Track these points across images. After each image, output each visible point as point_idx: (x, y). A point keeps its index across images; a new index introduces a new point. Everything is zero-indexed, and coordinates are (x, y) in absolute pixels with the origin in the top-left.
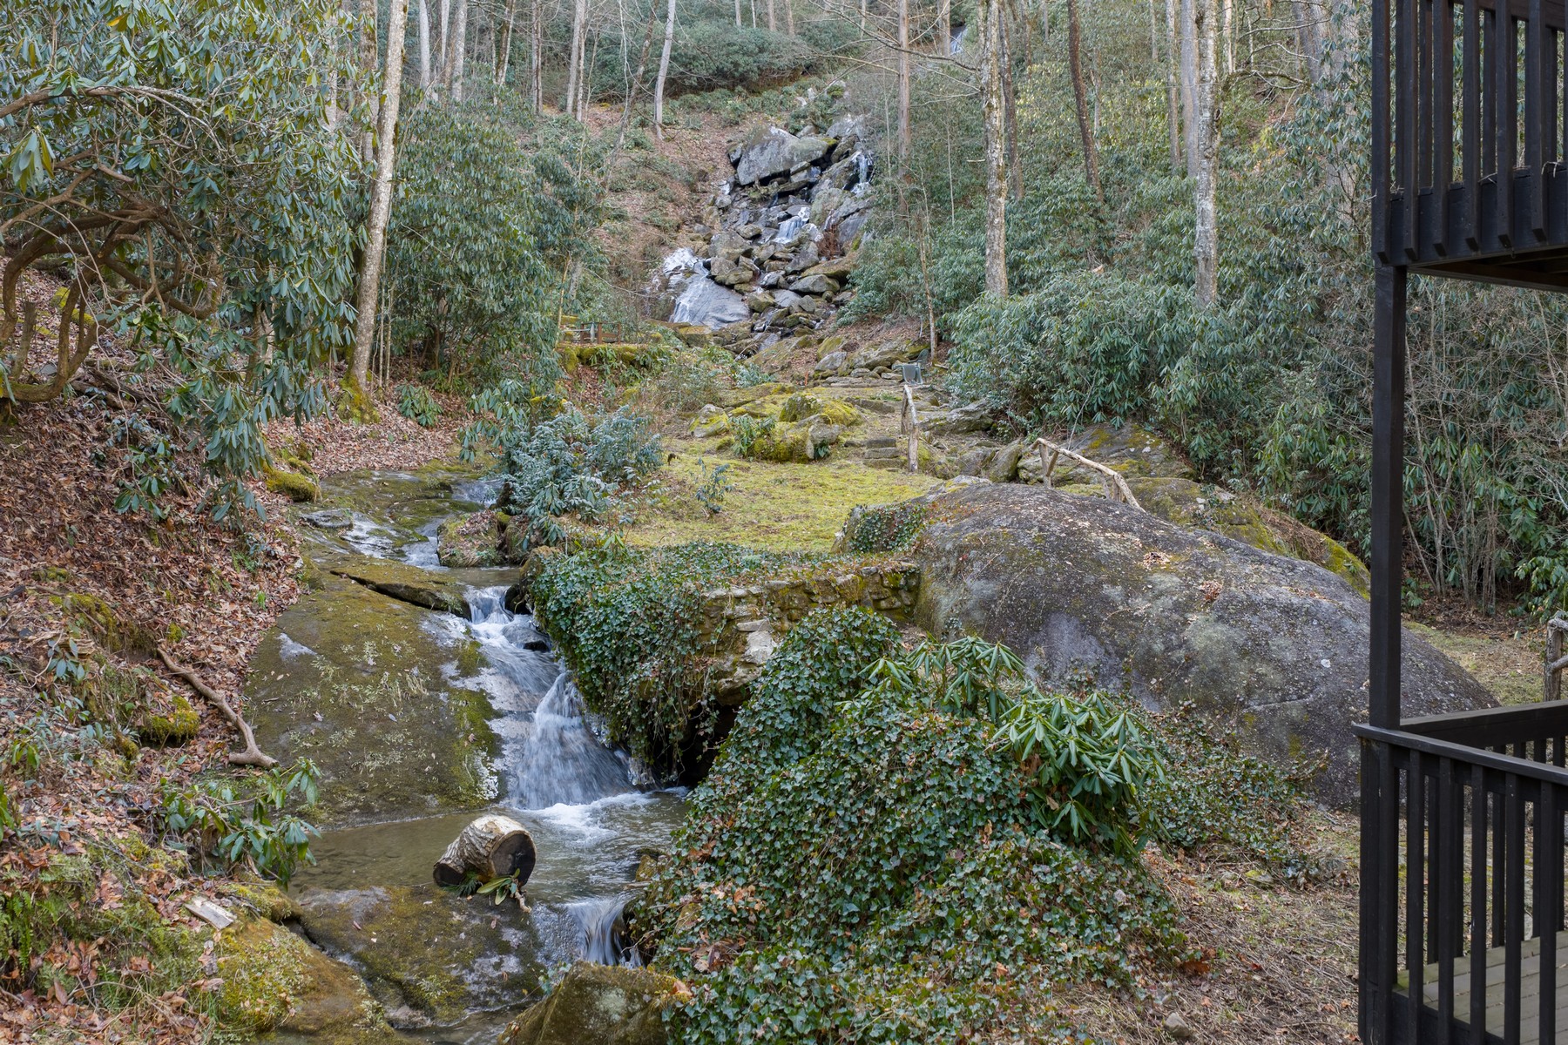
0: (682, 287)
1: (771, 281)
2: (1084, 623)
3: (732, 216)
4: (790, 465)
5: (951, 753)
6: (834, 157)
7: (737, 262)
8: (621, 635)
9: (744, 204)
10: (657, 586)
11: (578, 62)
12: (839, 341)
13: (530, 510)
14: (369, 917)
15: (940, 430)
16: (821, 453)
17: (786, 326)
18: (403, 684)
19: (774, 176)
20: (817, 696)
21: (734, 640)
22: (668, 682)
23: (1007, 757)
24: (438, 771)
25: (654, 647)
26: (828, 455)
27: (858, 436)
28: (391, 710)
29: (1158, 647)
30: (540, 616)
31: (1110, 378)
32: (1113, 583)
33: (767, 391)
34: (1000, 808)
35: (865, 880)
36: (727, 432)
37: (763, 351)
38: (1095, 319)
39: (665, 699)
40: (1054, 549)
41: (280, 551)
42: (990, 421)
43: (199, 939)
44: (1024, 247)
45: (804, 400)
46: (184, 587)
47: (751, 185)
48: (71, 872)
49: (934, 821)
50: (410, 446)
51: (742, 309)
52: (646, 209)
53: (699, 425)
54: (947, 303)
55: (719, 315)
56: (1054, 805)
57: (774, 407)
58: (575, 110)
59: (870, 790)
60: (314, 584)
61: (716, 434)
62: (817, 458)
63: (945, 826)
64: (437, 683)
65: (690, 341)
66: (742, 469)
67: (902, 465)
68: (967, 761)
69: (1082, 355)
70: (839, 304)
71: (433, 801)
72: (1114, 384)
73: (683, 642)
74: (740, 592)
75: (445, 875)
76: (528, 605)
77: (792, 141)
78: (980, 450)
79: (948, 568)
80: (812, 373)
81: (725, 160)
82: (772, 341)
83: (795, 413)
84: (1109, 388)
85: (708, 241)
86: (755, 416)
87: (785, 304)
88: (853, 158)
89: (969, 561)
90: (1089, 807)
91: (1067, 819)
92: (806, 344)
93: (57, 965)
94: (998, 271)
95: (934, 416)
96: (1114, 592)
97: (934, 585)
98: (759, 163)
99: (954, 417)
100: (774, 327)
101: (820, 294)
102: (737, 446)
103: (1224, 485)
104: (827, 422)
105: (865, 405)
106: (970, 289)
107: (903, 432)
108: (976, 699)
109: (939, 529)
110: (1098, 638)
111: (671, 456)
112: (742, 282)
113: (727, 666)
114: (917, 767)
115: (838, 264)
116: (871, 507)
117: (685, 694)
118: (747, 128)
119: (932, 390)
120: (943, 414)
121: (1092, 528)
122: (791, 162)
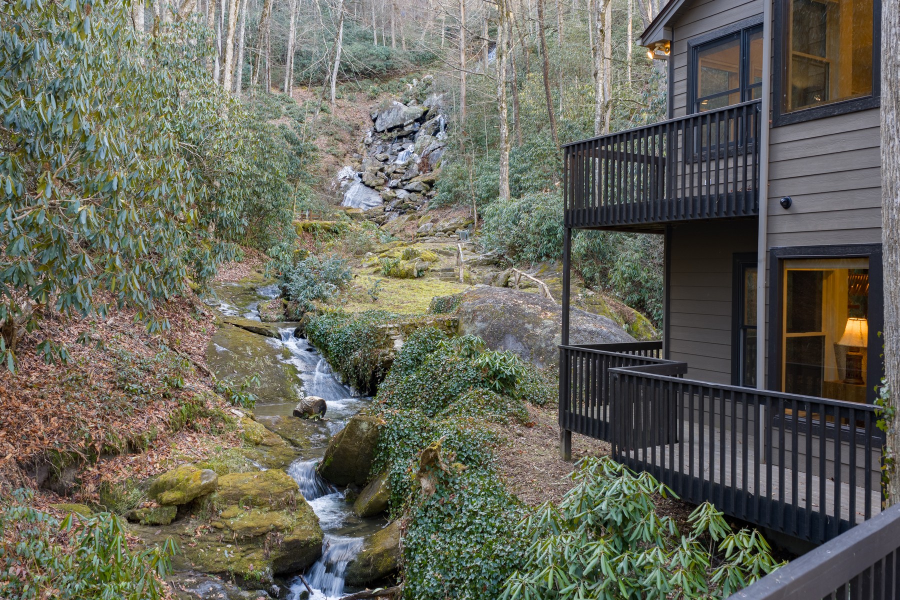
0: (347, 188)
1: (394, 184)
2: (517, 337)
3: (372, 149)
4: (407, 280)
5: (461, 367)
6: (427, 117)
7: (376, 174)
8: (346, 343)
9: (379, 142)
10: (359, 324)
11: (290, 64)
12: (429, 218)
13: (300, 298)
14: (277, 423)
15: (474, 264)
16: (421, 274)
17: (402, 209)
18: (264, 361)
19: (395, 127)
20: (420, 355)
21: (389, 342)
22: (365, 358)
23: (478, 368)
24: (282, 390)
25: (359, 347)
26: (423, 275)
27: (437, 267)
28: (261, 370)
29: (543, 345)
30: (310, 339)
31: (549, 241)
32: (529, 323)
33: (395, 245)
34: (475, 382)
35: (434, 404)
36: (378, 265)
37: (390, 222)
38: (543, 215)
39: (364, 365)
40: (508, 311)
41: (206, 313)
42: (497, 260)
43: (236, 419)
44: (521, 172)
45: (413, 250)
46: (177, 326)
47: (383, 132)
48: (200, 398)
49: (455, 385)
50: (233, 271)
51: (379, 199)
52: (328, 145)
53: (365, 262)
54: (483, 199)
55: (367, 203)
56: (492, 382)
57: (399, 253)
58: (289, 91)
59: (436, 379)
60: (221, 326)
61: (373, 266)
62: (419, 277)
63: (458, 387)
64: (276, 362)
65: (352, 216)
66: (385, 281)
67: (457, 280)
68: (466, 369)
69: (537, 231)
70: (430, 197)
71: (282, 399)
72: (550, 244)
73: (370, 344)
74: (391, 326)
75: (296, 413)
76: (305, 335)
77: (405, 108)
78: (491, 273)
79: (469, 319)
80: (416, 234)
81: (369, 118)
82: (394, 217)
83: (409, 256)
84: (549, 246)
85: (360, 162)
86: (391, 257)
87: (402, 197)
88: (437, 118)
89: (477, 316)
90: (503, 382)
91: (495, 386)
92: (412, 219)
93: (199, 423)
94: (505, 187)
95: (472, 257)
96: (529, 326)
97: (464, 325)
98: (387, 120)
99: (481, 258)
100: (395, 209)
101: (419, 192)
102: (383, 271)
103: (591, 289)
104: (423, 260)
105: (440, 252)
106: (493, 193)
107: (457, 265)
108: (471, 354)
109: (467, 305)
110: (522, 342)
111: (356, 276)
112: (379, 185)
113: (387, 352)
114: (451, 371)
115: (429, 176)
116: (441, 296)
117: (371, 363)
118: (381, 101)
119: (474, 244)
120: (476, 257)
121: (523, 303)
122: (404, 120)
